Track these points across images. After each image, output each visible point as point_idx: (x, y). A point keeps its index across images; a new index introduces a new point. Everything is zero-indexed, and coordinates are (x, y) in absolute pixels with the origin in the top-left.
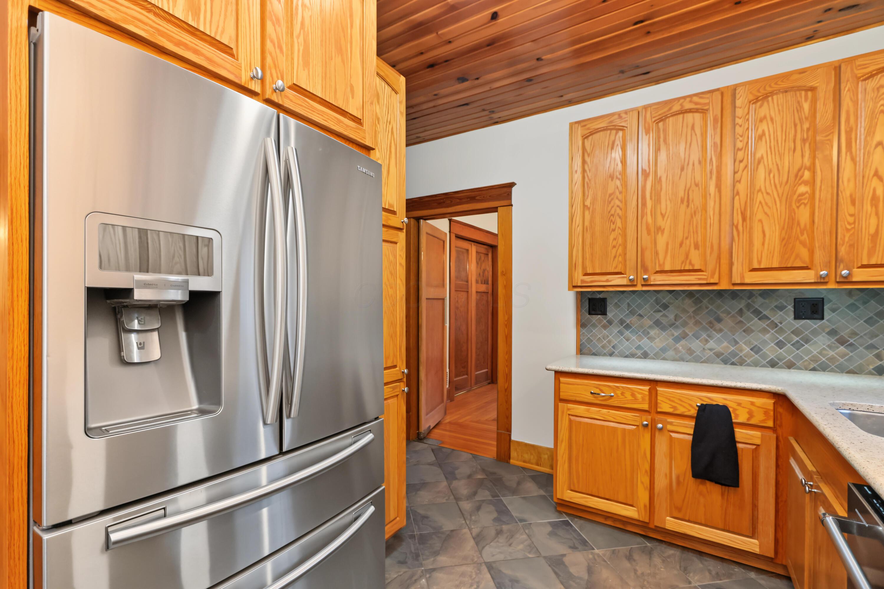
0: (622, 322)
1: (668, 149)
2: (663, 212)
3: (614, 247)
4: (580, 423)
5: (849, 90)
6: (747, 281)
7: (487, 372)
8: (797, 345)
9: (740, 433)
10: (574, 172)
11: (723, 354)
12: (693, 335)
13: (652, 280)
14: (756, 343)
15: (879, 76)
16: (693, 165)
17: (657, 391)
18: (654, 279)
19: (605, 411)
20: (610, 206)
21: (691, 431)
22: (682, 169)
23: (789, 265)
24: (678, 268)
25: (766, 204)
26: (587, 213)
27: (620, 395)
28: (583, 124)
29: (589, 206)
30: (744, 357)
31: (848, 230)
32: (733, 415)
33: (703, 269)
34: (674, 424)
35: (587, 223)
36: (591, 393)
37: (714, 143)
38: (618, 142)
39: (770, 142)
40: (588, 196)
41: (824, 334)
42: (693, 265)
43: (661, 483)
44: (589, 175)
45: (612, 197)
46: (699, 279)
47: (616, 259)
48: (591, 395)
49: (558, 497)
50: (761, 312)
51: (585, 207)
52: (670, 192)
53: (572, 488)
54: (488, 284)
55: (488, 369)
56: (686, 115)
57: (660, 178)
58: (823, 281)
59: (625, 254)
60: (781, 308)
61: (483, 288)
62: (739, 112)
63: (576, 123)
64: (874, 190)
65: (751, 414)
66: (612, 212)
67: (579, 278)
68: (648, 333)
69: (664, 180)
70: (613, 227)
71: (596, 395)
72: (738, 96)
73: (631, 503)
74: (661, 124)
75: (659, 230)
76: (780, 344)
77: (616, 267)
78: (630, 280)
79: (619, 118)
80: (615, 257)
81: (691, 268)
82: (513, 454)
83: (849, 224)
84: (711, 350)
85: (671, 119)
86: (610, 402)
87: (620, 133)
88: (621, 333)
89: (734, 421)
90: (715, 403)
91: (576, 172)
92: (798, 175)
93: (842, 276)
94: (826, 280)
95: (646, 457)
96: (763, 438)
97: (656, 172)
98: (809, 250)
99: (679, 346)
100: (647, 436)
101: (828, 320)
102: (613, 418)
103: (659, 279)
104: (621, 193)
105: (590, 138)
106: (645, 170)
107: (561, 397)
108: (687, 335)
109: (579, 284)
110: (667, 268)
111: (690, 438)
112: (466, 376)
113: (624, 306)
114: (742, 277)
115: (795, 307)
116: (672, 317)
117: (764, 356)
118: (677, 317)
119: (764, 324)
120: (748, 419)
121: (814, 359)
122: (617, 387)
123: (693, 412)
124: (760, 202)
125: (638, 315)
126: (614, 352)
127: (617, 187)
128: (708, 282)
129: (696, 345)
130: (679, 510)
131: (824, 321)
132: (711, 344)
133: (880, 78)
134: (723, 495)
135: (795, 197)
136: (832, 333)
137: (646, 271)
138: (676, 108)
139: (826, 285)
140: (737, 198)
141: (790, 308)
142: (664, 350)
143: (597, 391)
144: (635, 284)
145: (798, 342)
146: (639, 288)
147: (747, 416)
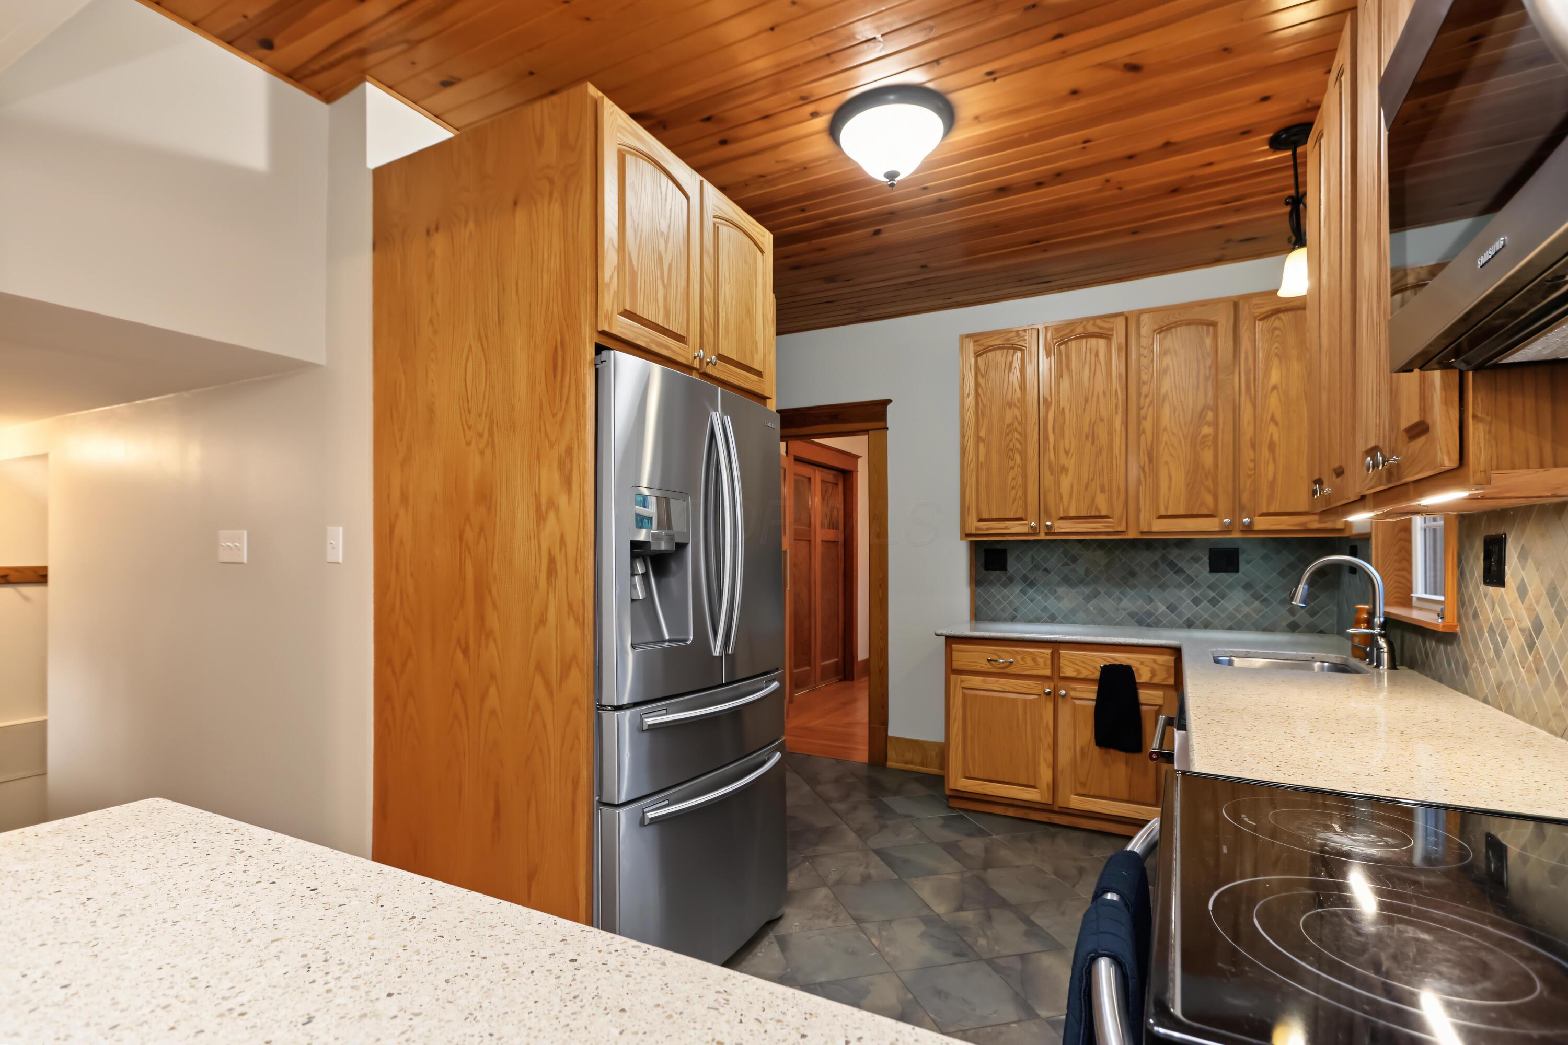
0: (1025, 578)
1: (1071, 376)
2: (1067, 449)
3: (1013, 488)
4: (976, 696)
5: (1246, 329)
6: (1155, 529)
7: (837, 662)
8: (1213, 602)
9: (1144, 695)
10: (966, 394)
11: (1137, 614)
12: (1105, 593)
13: (1056, 528)
14: (1172, 601)
15: (1274, 317)
16: (1098, 397)
17: (1060, 652)
18: (1059, 527)
19: (1003, 680)
20: (1009, 439)
21: (1094, 696)
22: (1086, 401)
23: (1195, 513)
24: (1084, 514)
25: (1172, 445)
26: (981, 446)
27: (1020, 660)
28: (976, 338)
29: (984, 438)
30: (1159, 617)
31: (1250, 476)
32: (1136, 675)
33: (1109, 515)
34: (1078, 689)
35: (982, 458)
36: (988, 660)
37: (1119, 374)
38: (1017, 365)
39: (1175, 376)
40: (982, 426)
41: (1240, 588)
42: (1099, 511)
43: (1065, 757)
44: (984, 401)
45: (1011, 428)
46: (1106, 527)
47: (1016, 502)
48: (987, 663)
49: (951, 788)
50: (1176, 565)
51: (978, 439)
52: (1074, 426)
53: (967, 775)
54: (837, 528)
55: (838, 657)
56: (1089, 340)
57: (1063, 409)
58: (1227, 530)
59: (1026, 497)
60: (1196, 560)
61: (830, 535)
62: (1144, 342)
63: (968, 336)
64: (1272, 435)
65: (1153, 673)
66: (1011, 445)
67: (973, 525)
68: (1056, 591)
69: (1067, 411)
70: (1011, 463)
71: (993, 663)
72: (1142, 324)
73: (1033, 784)
74: (1063, 347)
75: (1064, 469)
76: (1196, 601)
77: (1016, 512)
78: (1032, 527)
79: (1017, 336)
80: (1015, 500)
81: (1097, 514)
82: (891, 754)
83: (1250, 470)
84: (1125, 610)
85: (1073, 342)
86: (1008, 670)
87: (1019, 354)
88: (1023, 592)
89: (1137, 681)
90: (1117, 663)
91: (968, 395)
92: (1202, 415)
93: (1244, 524)
94: (1230, 529)
95: (1049, 730)
96: (1164, 698)
97: (1058, 401)
98: (1213, 496)
99: (1090, 606)
100: (1050, 706)
101: (1242, 573)
102: (1012, 687)
103: (1063, 527)
104: (1020, 424)
105: (984, 356)
106: (1047, 399)
107: (954, 667)
108: (1099, 593)
109: (974, 532)
110: (1072, 513)
111: (1094, 703)
112: (808, 668)
113: (1027, 558)
114: (1150, 525)
115: (1210, 559)
116: (1081, 571)
117: (1180, 616)
118: (1087, 572)
119: (1179, 579)
120: (1151, 678)
121: (1231, 617)
122: (1017, 652)
123: (1097, 675)
124: (1166, 443)
125: (1043, 570)
126: (1016, 616)
127: (1016, 418)
128: (1116, 530)
129: (1108, 604)
130: (1083, 784)
131: (1239, 574)
132: (1125, 603)
133: (1274, 321)
134: (1127, 763)
135: (1200, 437)
136: (1248, 586)
137: (1049, 517)
138: (1079, 330)
139: (1231, 534)
140: (1143, 436)
141: (1206, 559)
142: (1073, 611)
143: (995, 658)
144: (1038, 532)
145: (1214, 597)
146: (1042, 537)
147: (1149, 675)
